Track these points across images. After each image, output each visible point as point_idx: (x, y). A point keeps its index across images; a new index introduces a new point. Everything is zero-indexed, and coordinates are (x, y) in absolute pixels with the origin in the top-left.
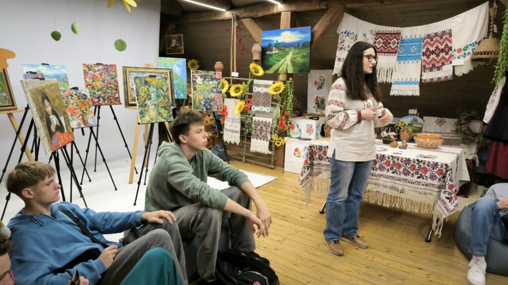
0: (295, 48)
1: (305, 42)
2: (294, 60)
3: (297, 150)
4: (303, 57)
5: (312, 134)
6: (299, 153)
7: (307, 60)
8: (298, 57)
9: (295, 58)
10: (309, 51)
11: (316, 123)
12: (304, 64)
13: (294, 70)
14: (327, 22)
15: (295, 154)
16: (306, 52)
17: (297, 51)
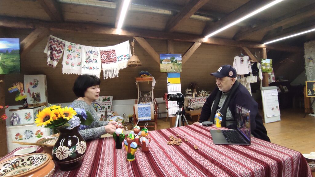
0: (4, 54)
1: (13, 50)
2: (3, 63)
3: (18, 135)
4: (13, 61)
5: (30, 120)
6: (21, 137)
7: (18, 63)
8: (8, 61)
9: (4, 62)
10: (19, 57)
11: (33, 111)
12: (14, 67)
13: (4, 71)
14: (35, 37)
15: (16, 138)
16: (17, 57)
17: (6, 56)
